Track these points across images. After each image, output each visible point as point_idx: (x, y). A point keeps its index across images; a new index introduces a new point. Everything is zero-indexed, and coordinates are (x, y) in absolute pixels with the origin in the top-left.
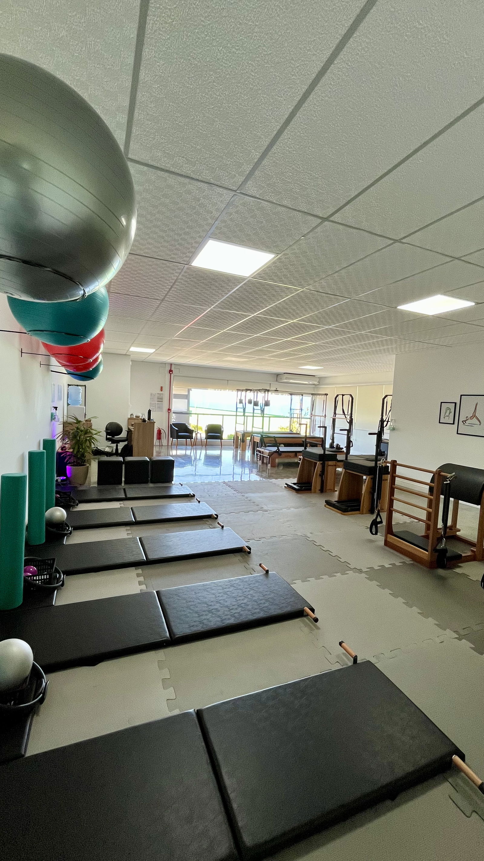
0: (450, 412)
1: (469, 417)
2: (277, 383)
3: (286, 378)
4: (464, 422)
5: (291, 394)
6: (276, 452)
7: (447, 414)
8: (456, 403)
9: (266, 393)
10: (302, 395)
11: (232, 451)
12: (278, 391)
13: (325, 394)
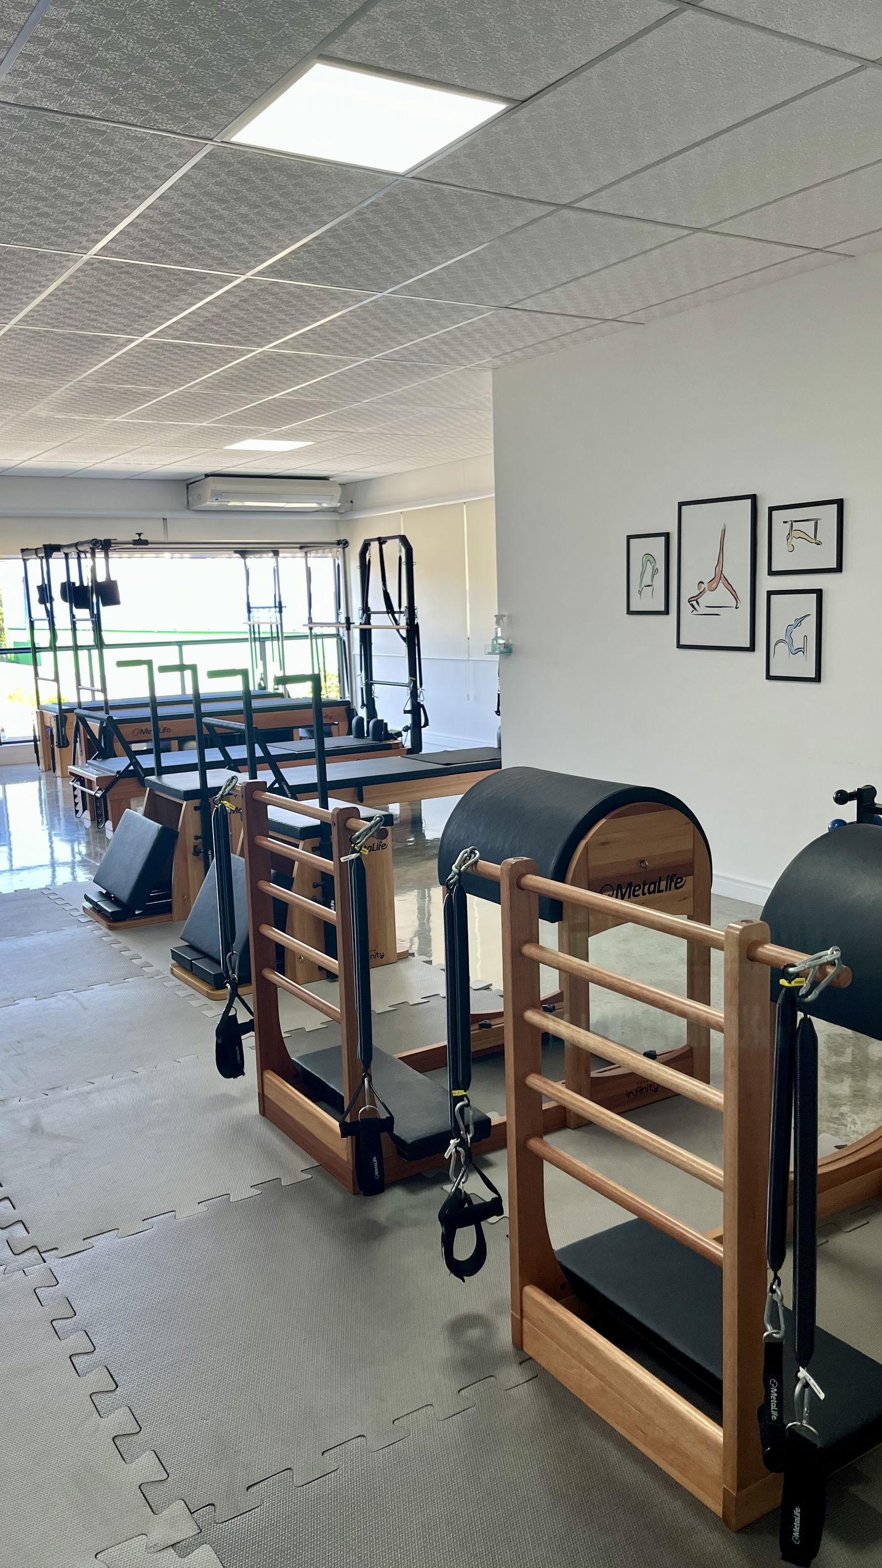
0: (655, 571)
1: (706, 582)
2: (189, 515)
3: (217, 495)
4: (694, 603)
5: (243, 553)
6: (125, 774)
7: (647, 580)
8: (667, 536)
9: (100, 555)
10: (276, 553)
11: (35, 784)
12: (146, 542)
13: (339, 543)
